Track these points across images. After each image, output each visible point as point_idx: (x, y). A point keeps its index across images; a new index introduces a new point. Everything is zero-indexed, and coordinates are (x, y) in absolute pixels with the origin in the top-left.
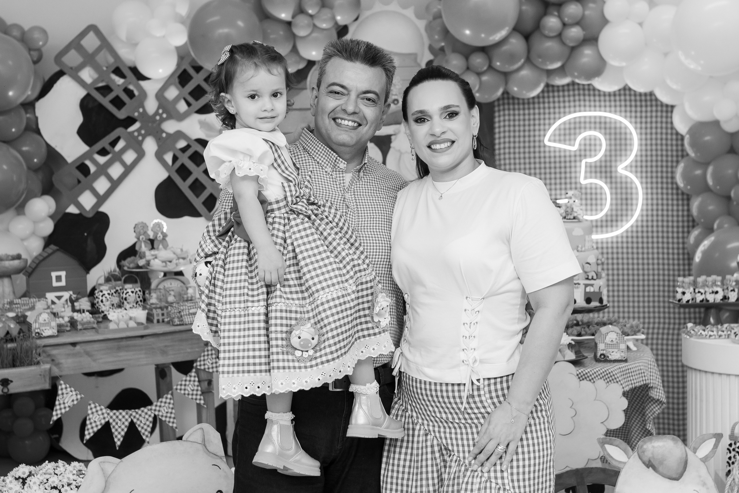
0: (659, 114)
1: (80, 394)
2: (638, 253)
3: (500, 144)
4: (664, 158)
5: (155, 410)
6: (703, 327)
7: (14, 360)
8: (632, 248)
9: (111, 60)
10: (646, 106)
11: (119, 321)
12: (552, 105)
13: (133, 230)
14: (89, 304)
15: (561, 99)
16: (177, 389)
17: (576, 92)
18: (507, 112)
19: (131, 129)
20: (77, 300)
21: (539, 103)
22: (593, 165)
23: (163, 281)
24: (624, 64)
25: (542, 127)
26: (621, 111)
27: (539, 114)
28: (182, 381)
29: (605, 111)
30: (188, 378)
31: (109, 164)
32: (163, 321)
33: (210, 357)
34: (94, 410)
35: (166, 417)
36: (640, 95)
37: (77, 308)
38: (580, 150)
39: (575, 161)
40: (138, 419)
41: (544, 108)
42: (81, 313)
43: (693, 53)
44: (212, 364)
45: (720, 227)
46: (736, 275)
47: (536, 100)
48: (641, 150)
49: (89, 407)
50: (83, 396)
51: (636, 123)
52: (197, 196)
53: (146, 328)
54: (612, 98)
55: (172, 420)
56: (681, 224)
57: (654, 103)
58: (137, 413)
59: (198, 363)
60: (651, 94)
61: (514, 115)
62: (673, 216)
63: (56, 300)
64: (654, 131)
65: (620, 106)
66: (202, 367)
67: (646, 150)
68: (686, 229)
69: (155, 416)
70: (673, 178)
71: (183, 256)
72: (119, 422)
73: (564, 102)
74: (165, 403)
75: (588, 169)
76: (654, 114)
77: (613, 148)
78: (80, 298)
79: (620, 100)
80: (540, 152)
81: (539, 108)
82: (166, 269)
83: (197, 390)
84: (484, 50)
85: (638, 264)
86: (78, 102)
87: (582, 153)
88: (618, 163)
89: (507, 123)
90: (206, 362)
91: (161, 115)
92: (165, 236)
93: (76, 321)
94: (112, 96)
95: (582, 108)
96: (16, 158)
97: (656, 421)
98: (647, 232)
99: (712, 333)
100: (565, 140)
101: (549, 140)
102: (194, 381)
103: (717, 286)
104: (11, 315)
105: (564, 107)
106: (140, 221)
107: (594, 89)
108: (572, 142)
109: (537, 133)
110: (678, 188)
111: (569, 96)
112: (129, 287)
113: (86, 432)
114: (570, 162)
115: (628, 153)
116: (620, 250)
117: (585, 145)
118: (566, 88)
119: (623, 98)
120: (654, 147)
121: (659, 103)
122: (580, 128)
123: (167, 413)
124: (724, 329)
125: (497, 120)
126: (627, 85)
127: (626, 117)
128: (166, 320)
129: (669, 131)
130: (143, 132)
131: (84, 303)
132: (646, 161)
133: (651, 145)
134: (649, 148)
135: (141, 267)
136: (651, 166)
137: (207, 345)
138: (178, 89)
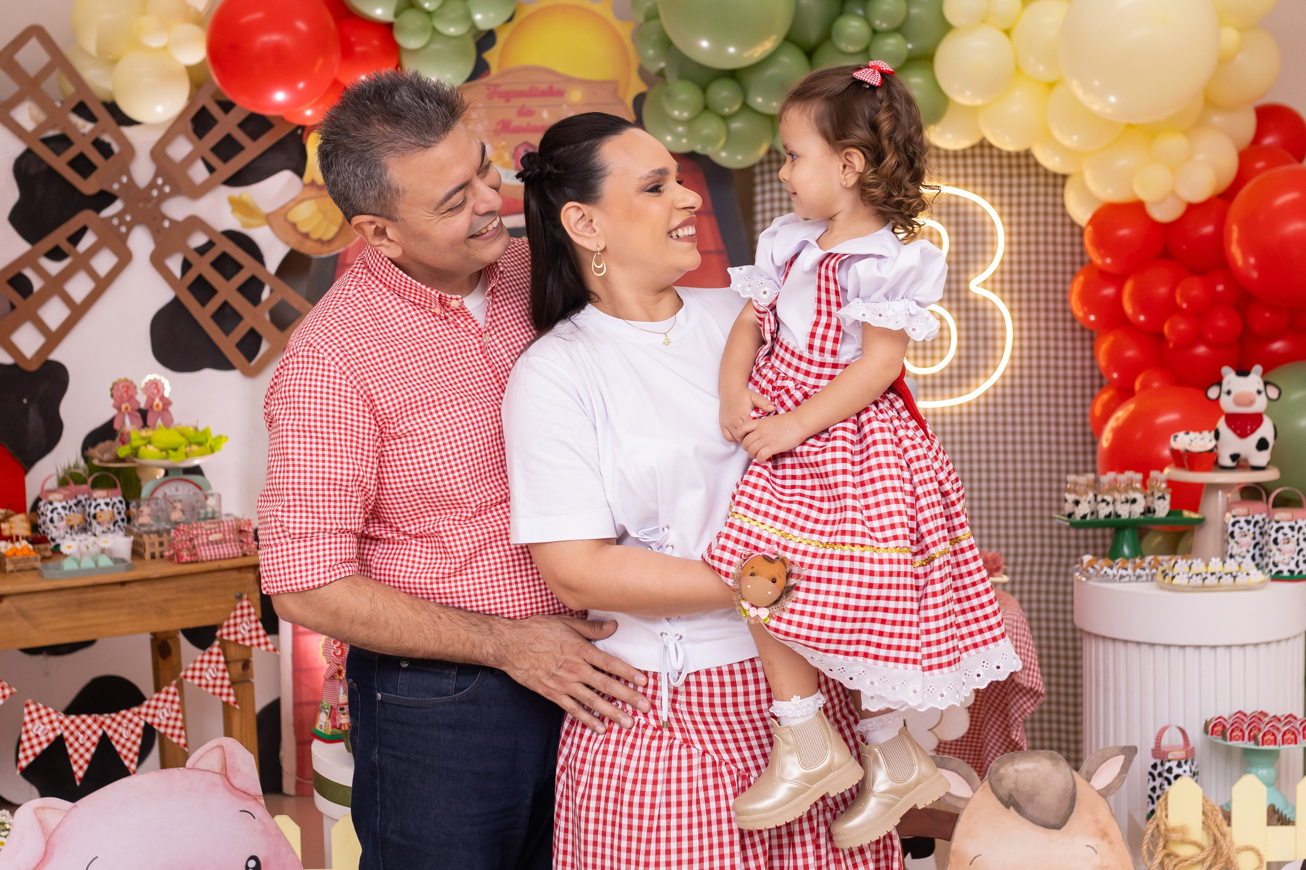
0: (1042, 190)
1: (10, 687)
2: (1005, 433)
4: (1051, 267)
5: (146, 715)
6: (1110, 562)
8: (996, 424)
9: (70, 89)
10: (1019, 176)
11: (82, 555)
13: (109, 394)
14: (26, 525)
16: (185, 677)
19: (107, 212)
20: (6, 519)
23: (163, 484)
24: (979, 102)
26: (975, 185)
28: (195, 662)
30: (207, 658)
31: (66, 275)
32: (162, 556)
33: (246, 619)
34: (35, 715)
35: (167, 726)
36: (1009, 155)
37: (6, 533)
40: (115, 731)
42: (12, 542)
43: (1097, 83)
44: (250, 631)
45: (1144, 386)
46: (1167, 471)
48: (1011, 253)
49: (26, 711)
50: (14, 690)
51: (1001, 205)
52: (227, 332)
53: (129, 568)
54: (960, 161)
55: (177, 732)
56: (1079, 382)
57: (1032, 170)
58: (113, 720)
59: (225, 631)
60: (1028, 154)
62: (1065, 368)
64: (1032, 219)
65: (975, 175)
66: (232, 638)
67: (1019, 253)
68: (1088, 391)
69: (146, 723)
70: (1065, 301)
71: (199, 439)
72: (81, 736)
74: (165, 701)
76: (1033, 190)
77: (962, 248)
78: (12, 516)
79: (974, 166)
82: (167, 463)
83: (223, 678)
84: (733, 75)
85: (1005, 452)
86: (10, 163)
88: (971, 276)
89: (777, 204)
90: (239, 628)
91: (160, 189)
92: (167, 403)
93: (4, 556)
97: (1028, 725)
98: (1022, 396)
99: (1124, 572)
102: (218, 662)
103: (1135, 490)
106: (122, 377)
110: (1073, 320)
112: (101, 496)
113: (21, 756)
115: (988, 257)
116: (974, 428)
119: (978, 161)
120: (1033, 248)
121: (1041, 171)
123: (168, 718)
124: (1145, 565)
126: (984, 139)
127: (983, 195)
128: (167, 553)
129: (1059, 220)
130: (128, 218)
131: (19, 525)
132: (1020, 272)
133: (1028, 243)
134: (1024, 248)
135: (123, 460)
136: (1029, 281)
137: (240, 598)
138: (191, 141)
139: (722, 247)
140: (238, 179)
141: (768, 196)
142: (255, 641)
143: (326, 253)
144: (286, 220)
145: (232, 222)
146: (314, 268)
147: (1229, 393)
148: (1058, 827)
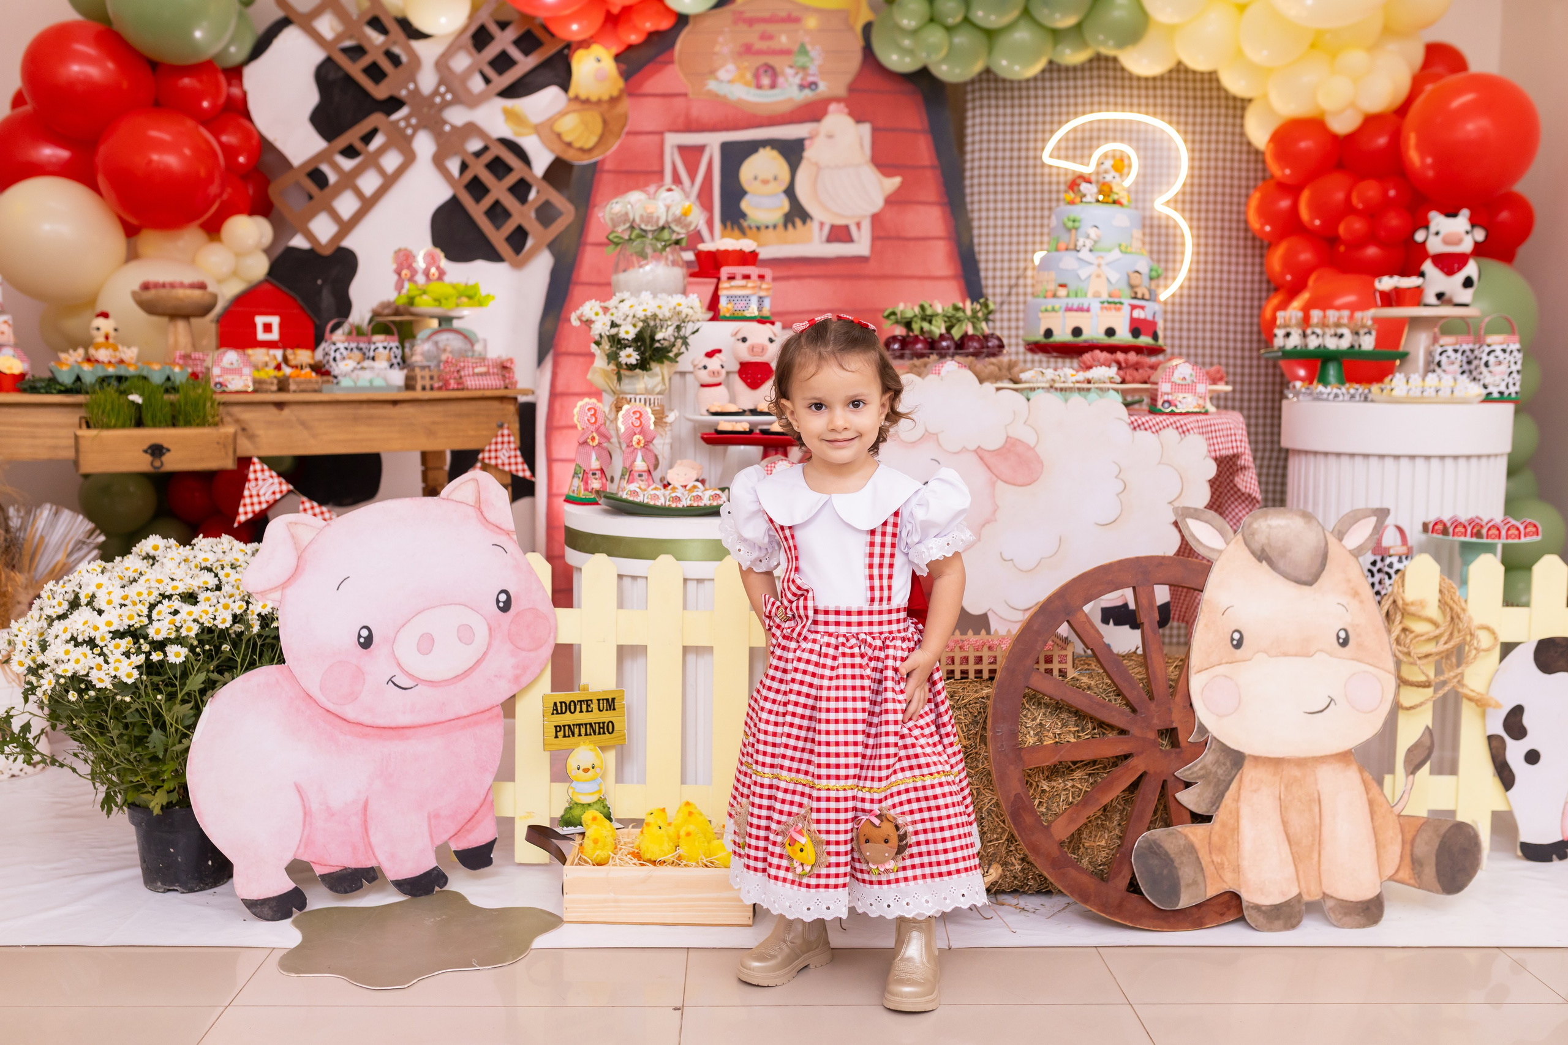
1: (287, 483)
3: (973, 160)
7: (173, 418)
10: (1203, 106)
12: (1056, 101)
15: (1072, 91)
17: (1095, 80)
18: (985, 111)
19: (397, 116)
21: (1036, 88)
25: (1040, 136)
26: (1163, 114)
27: (1036, 114)
29: (1139, 113)
33: (505, 446)
41: (1044, 106)
44: (510, 457)
47: (1032, 84)
48: (1192, 176)
49: (301, 508)
51: (1186, 132)
52: (498, 228)
54: (1151, 89)
59: (486, 455)
61: (997, 115)
64: (1213, 146)
65: (1163, 105)
67: (1200, 177)
73: (1075, 95)
77: (1149, 170)
79: (1163, 95)
80: (1035, 175)
81: (1036, 106)
86: (312, 70)
88: (1156, 195)
89: (985, 128)
91: (442, 96)
94: (365, 62)
95: (1103, 107)
100: (1075, 156)
101: (1051, 156)
105: (1075, 105)
107: (1124, 75)
108: (1086, 159)
109: (1032, 145)
111: (1083, 86)
112: (381, 342)
115: (1172, 179)
118: (1079, 72)
119: (1167, 91)
120: (1212, 172)
122: (1099, 138)
125: (969, 122)
126: (1180, 61)
127: (1170, 123)
128: (436, 385)
129: (1237, 148)
130: (414, 124)
132: (1200, 194)
133: (1208, 168)
134: (1205, 172)
136: (1207, 203)
138: (471, 55)
140: (512, 92)
141: (977, 120)
142: (513, 468)
143: (587, 159)
144: (552, 130)
147: (1437, 233)
148: (1309, 583)
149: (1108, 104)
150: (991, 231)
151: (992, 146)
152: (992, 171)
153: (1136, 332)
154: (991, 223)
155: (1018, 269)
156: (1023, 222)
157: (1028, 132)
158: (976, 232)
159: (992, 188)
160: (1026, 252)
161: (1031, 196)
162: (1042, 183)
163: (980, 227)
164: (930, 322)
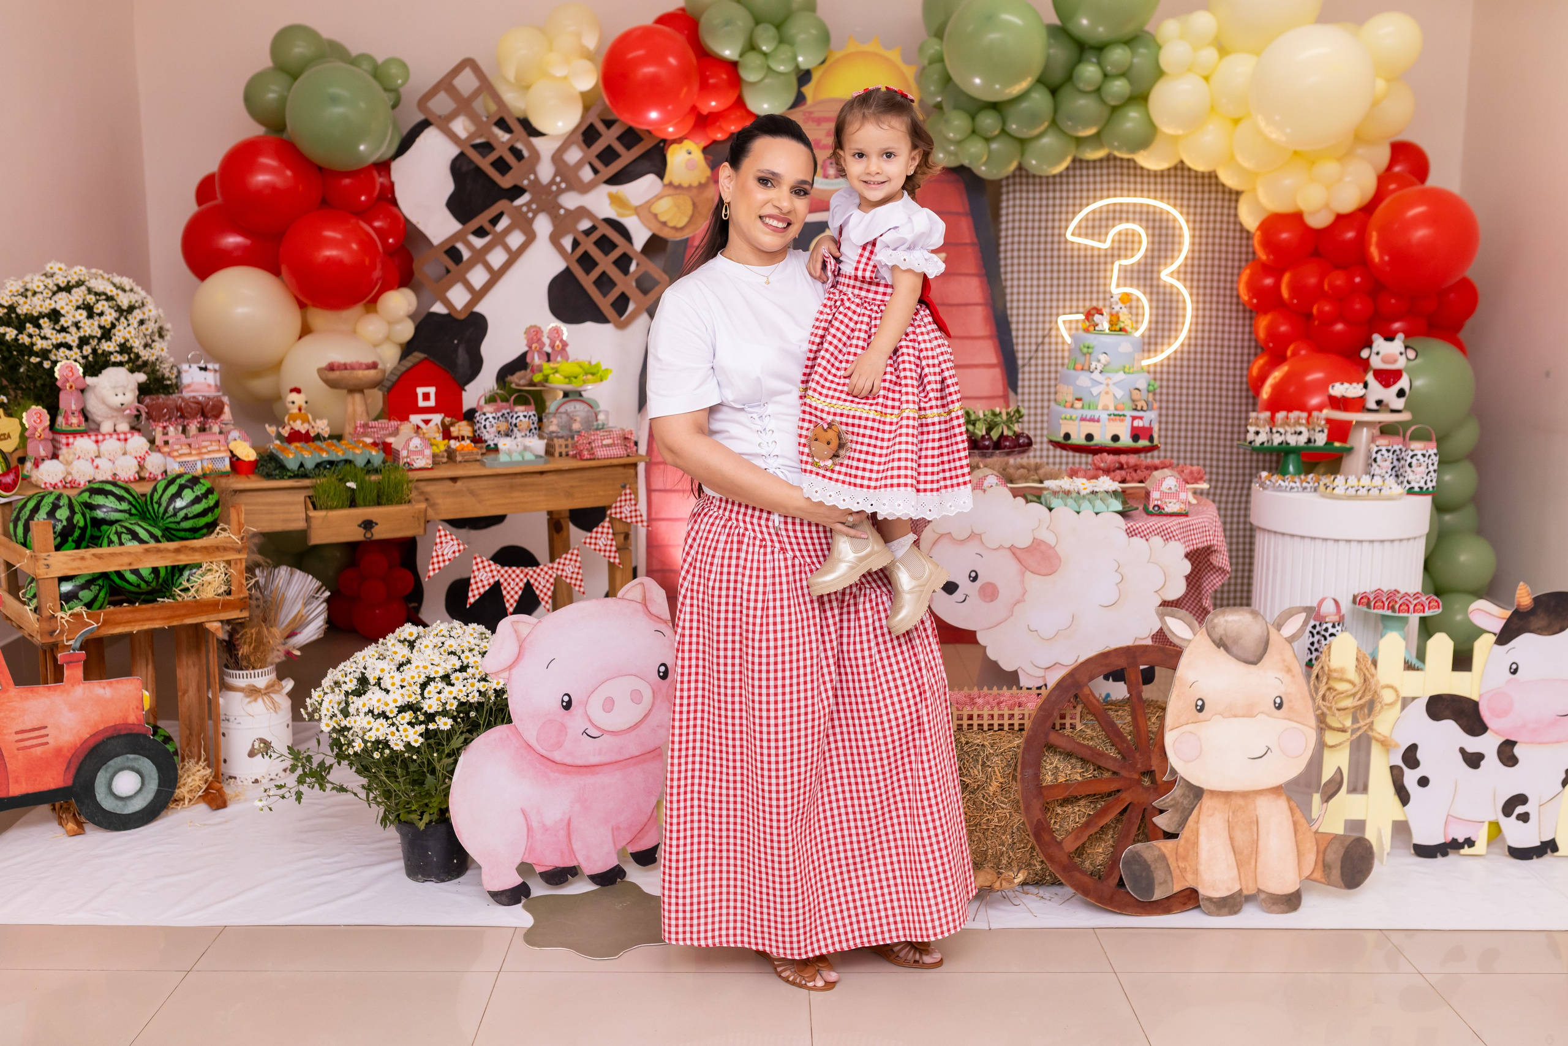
0: (1219, 203)
1: (463, 544)
2: (1182, 388)
3: (1006, 237)
4: (1223, 263)
5: (558, 569)
6: (1281, 477)
7: (378, 496)
8: (1175, 380)
9: (493, 107)
10: (1203, 192)
11: (513, 451)
12: (1078, 187)
13: (520, 335)
14: (469, 429)
15: (1091, 179)
16: (585, 543)
17: (1112, 171)
18: (1018, 195)
19: (519, 202)
20: (452, 424)
21: (1062, 183)
22: (1129, 268)
23: (563, 403)
25: (1064, 216)
26: (1169, 198)
27: (1061, 198)
28: (592, 533)
29: (1149, 197)
30: (600, 530)
31: (488, 248)
32: (567, 455)
33: (627, 502)
34: (480, 566)
35: (572, 578)
36: (1203, 176)
37: (454, 434)
38: (1113, 249)
39: (1106, 263)
40: (536, 580)
41: (1068, 191)
42: (458, 441)
43: (1276, 118)
44: (632, 511)
45: (1294, 354)
46: (1325, 411)
47: (1058, 180)
48: (1193, 251)
49: (474, 562)
51: (1188, 214)
52: (605, 295)
53: (546, 462)
54: (1159, 180)
55: (578, 583)
56: (1246, 351)
57: (1213, 188)
58: (534, 572)
59: (613, 511)
60: (1211, 174)
61: (1028, 199)
62: (1229, 339)
63: (422, 425)
64: (1211, 225)
65: (1169, 191)
66: (618, 516)
67: (1200, 251)
68: (1252, 357)
69: (558, 576)
70: (1233, 289)
71: (591, 371)
72: (512, 583)
73: (1095, 183)
74: (571, 560)
75: (1122, 274)
76: (1213, 203)
77: (1156, 246)
78: (456, 422)
79: (1169, 183)
80: (1059, 250)
81: (1061, 191)
82: (568, 387)
83: (611, 545)
84: (996, 107)
86: (449, 163)
87: (1116, 252)
88: (1162, 267)
89: (1017, 209)
90: (623, 509)
91: (558, 184)
92: (565, 345)
93: (455, 451)
94: (493, 156)
95: (1118, 193)
96: (368, 234)
98: (1195, 359)
99: (1291, 485)
100: (1093, 235)
101: (1073, 234)
102: (608, 534)
103: (1301, 425)
104: (369, 440)
105: (1095, 190)
107: (1136, 167)
108: (1103, 238)
109: (1057, 224)
110: (1243, 304)
111: (1101, 175)
112: (520, 411)
113: (470, 594)
114: (1099, 263)
115: (1176, 254)
117: (1120, 241)
118: (1098, 164)
119: (1172, 180)
120: (1210, 248)
121: (1221, 188)
122: (1114, 219)
123: (573, 573)
126: (1183, 162)
127: (1175, 206)
128: (571, 453)
129: (1232, 226)
130: (534, 206)
131: (462, 428)
132: (1199, 266)
133: (1207, 244)
134: (1203, 248)
135: (534, 385)
136: (1206, 273)
137: (624, 487)
138: (582, 149)
139: (975, 240)
140: (616, 180)
141: (1011, 203)
142: (634, 520)
143: (679, 236)
144: (650, 212)
145: (610, 212)
146: (669, 248)
147: (1378, 353)
148: (1255, 663)
149: (1122, 189)
150: (1022, 297)
151: (1023, 224)
152: (1022, 246)
153: (1136, 435)
154: (1022, 290)
155: (1044, 329)
156: (1048, 289)
157: (1054, 213)
158: (1008, 298)
159: (1022, 261)
160: (1051, 315)
161: (1055, 268)
162: (1065, 257)
163: (1012, 294)
164: (974, 425)
